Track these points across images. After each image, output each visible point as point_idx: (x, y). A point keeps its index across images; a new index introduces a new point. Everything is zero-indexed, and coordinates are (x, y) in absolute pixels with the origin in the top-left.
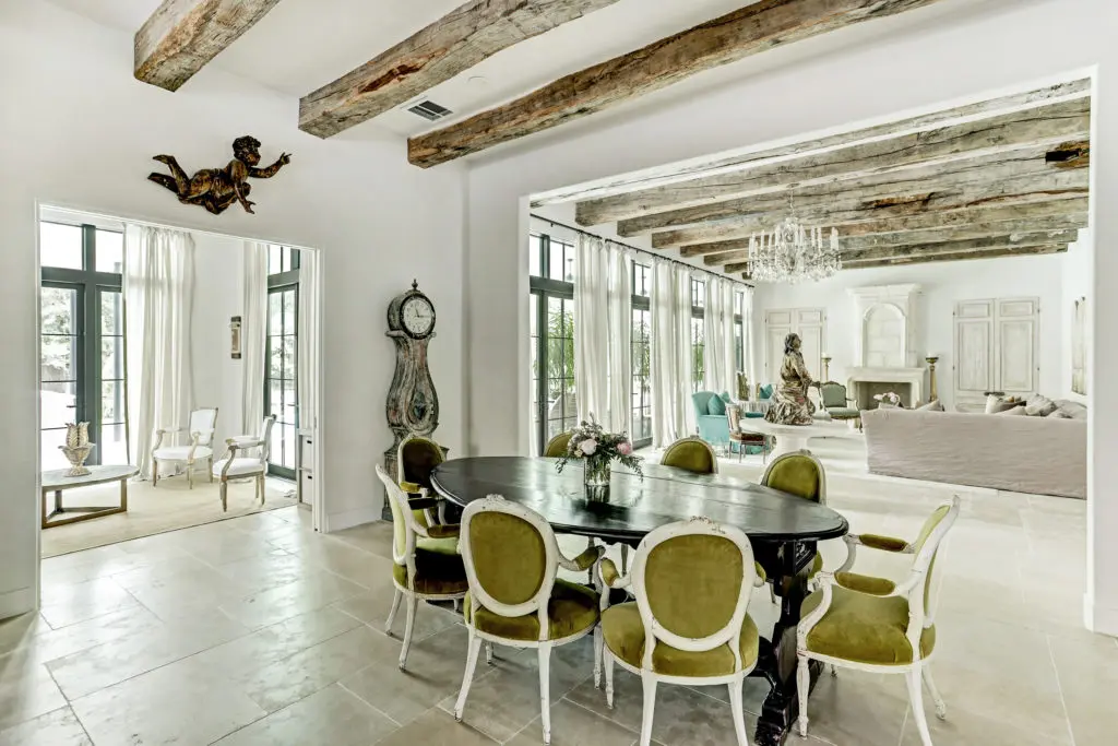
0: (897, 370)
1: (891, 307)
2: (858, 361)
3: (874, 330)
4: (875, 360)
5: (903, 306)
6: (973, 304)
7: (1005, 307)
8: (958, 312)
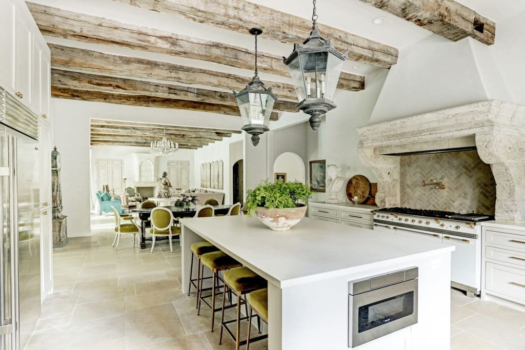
0: (151, 183)
1: (149, 161)
2: (137, 179)
3: (143, 168)
4: (143, 179)
5: (153, 161)
6: (173, 162)
7: (181, 163)
8: (169, 164)
